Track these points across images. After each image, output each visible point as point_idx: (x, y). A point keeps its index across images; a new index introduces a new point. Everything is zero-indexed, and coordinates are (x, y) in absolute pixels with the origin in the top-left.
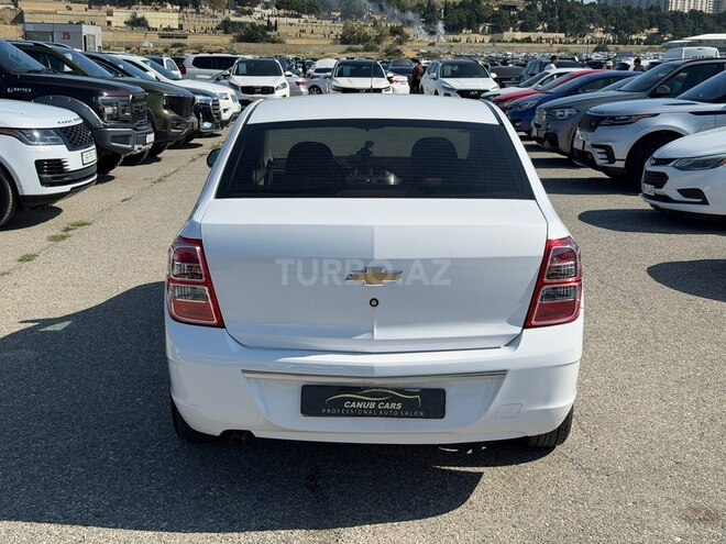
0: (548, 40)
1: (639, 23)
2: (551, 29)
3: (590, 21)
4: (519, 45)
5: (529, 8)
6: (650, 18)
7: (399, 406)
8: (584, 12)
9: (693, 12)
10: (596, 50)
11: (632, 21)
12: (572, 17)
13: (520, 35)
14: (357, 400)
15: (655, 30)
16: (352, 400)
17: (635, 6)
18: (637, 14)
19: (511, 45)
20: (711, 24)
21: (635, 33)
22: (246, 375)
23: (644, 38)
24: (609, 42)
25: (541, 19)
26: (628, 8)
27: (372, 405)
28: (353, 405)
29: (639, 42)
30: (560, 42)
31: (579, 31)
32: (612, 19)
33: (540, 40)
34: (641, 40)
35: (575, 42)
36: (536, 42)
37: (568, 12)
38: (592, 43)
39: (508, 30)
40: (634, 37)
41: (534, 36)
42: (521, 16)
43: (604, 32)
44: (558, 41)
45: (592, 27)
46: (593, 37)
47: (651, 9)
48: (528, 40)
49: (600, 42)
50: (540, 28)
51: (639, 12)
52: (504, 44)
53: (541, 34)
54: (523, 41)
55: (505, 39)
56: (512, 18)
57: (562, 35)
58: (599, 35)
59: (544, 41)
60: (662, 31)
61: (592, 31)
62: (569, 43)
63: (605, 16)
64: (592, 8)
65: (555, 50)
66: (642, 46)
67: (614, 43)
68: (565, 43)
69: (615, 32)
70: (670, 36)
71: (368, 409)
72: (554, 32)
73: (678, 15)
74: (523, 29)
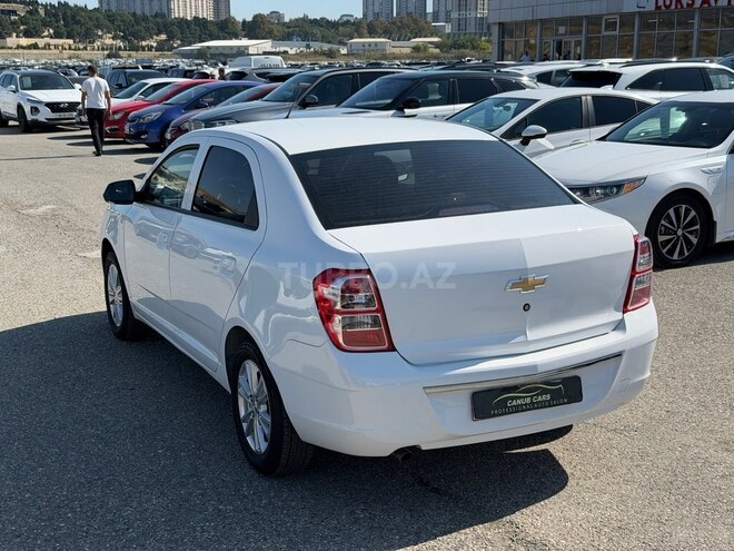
0: (56, 47)
1: (147, 29)
2: (57, 35)
3: (98, 27)
4: (26, 51)
5: (30, 12)
6: (157, 24)
7: (548, 396)
8: (90, 18)
9: (196, 18)
10: (109, 56)
11: (139, 28)
12: (78, 22)
13: (24, 41)
14: (516, 398)
15: (163, 37)
16: (512, 398)
17: (139, 12)
18: (143, 20)
19: (16, 51)
20: (215, 30)
21: (144, 39)
22: (428, 391)
23: (155, 45)
24: (120, 48)
25: (46, 25)
26: (134, 14)
27: (528, 400)
28: (514, 403)
29: (150, 48)
30: (70, 49)
31: (87, 36)
32: (119, 26)
33: (47, 47)
34: (152, 47)
35: (85, 48)
36: (44, 48)
37: (73, 17)
38: (103, 49)
39: (10, 36)
40: (144, 43)
41: (41, 42)
42: (23, 21)
43: (113, 38)
44: (67, 47)
45: (100, 33)
46: (103, 43)
47: (156, 15)
48: (35, 46)
49: (111, 49)
50: (46, 33)
51: (145, 18)
52: (10, 51)
53: (48, 40)
54: (28, 47)
55: (9, 45)
56: (13, 23)
57: (71, 42)
58: (109, 41)
59: (52, 47)
60: (171, 37)
61: (101, 37)
62: (79, 49)
63: (112, 22)
64: (98, 14)
65: (66, 56)
66: (154, 52)
67: (125, 50)
68: (75, 50)
69: (124, 38)
70: (179, 42)
71: (526, 404)
72: (62, 38)
73: (182, 22)
74: (27, 34)
